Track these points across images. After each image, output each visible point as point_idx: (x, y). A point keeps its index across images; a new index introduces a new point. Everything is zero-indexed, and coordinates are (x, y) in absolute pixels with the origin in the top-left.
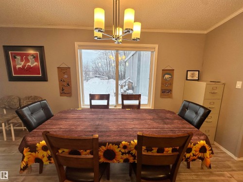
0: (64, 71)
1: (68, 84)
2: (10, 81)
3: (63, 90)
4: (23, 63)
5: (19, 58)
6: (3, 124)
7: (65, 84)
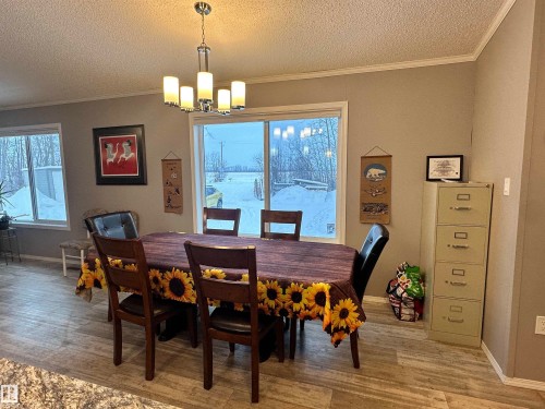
0: (172, 166)
1: (177, 191)
2: (98, 184)
3: (169, 200)
4: (115, 155)
5: (110, 146)
6: (82, 252)
7: (173, 189)
